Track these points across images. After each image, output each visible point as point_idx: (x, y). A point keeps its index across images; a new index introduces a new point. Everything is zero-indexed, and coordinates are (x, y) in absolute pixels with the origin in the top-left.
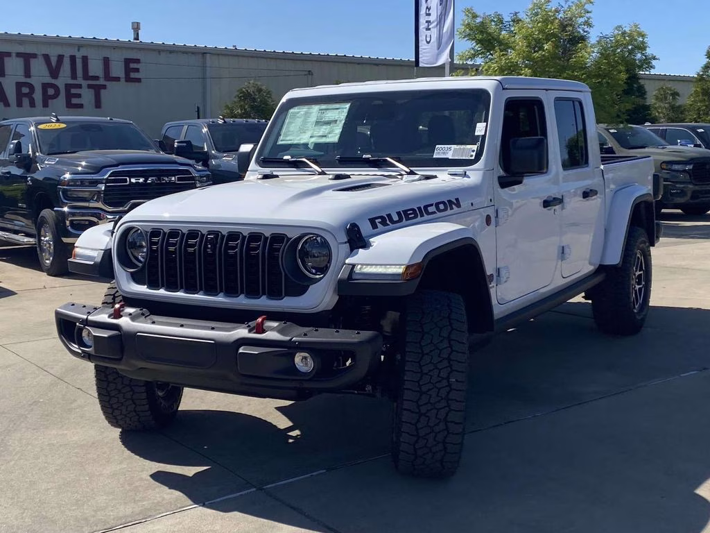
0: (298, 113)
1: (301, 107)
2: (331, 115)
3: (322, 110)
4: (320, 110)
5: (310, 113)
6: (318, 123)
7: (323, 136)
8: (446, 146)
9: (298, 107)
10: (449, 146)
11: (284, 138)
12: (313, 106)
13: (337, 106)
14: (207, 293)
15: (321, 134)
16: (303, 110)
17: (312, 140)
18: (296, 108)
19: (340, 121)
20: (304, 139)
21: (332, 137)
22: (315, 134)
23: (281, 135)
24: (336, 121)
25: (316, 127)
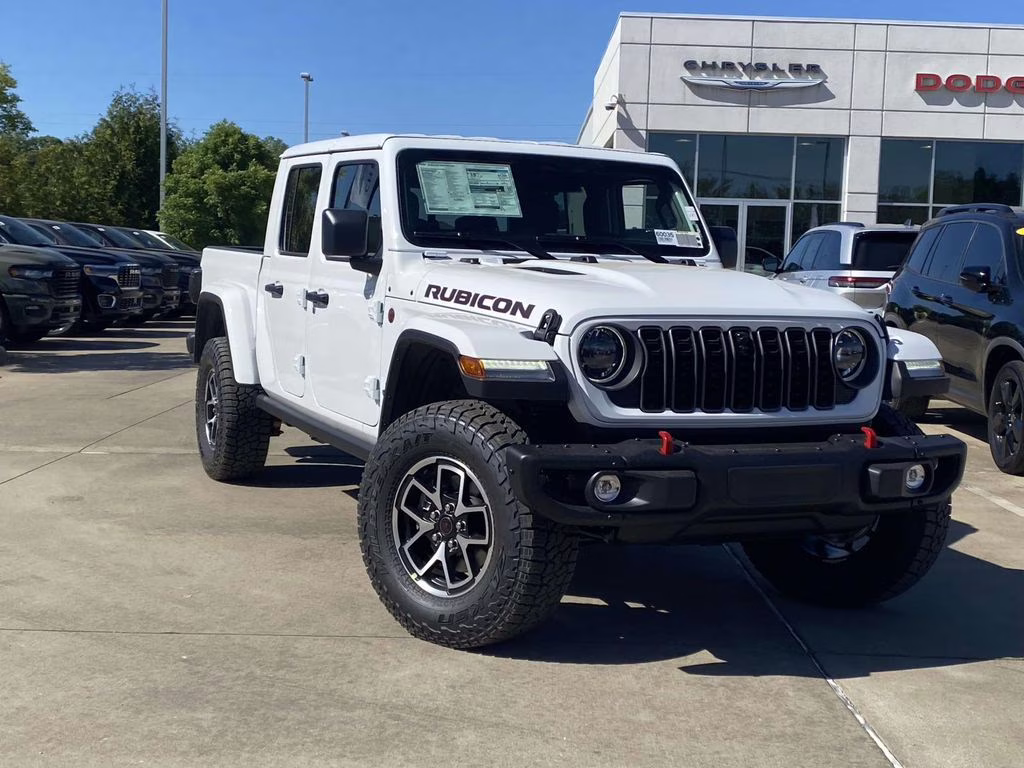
0: (433, 171)
2: (488, 179)
3: (470, 170)
4: (467, 170)
5: (454, 173)
6: (474, 189)
7: (495, 208)
8: (666, 231)
10: (669, 231)
11: (432, 206)
12: (453, 164)
13: (492, 167)
15: (489, 203)
16: (440, 167)
17: (482, 212)
18: (426, 163)
19: (509, 189)
20: (468, 210)
21: (510, 209)
22: (480, 203)
23: (425, 201)
24: (502, 188)
25: (476, 194)
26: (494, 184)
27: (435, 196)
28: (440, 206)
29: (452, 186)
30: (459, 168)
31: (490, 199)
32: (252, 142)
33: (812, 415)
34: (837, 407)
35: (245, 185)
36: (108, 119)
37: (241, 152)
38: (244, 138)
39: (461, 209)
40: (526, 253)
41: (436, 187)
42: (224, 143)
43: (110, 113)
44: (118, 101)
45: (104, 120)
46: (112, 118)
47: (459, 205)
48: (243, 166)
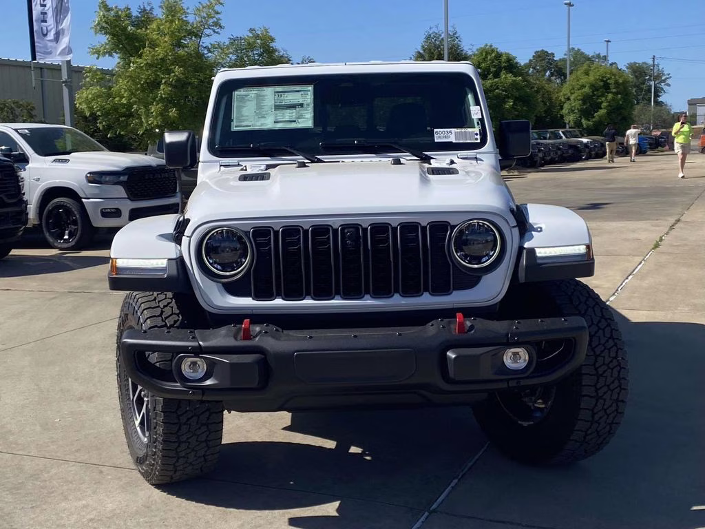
0: (246, 95)
1: (249, 89)
2: (291, 98)
3: (278, 92)
4: (275, 92)
5: (264, 96)
6: (278, 107)
7: (291, 121)
8: (445, 130)
9: (246, 89)
10: (449, 130)
11: (238, 124)
12: (265, 88)
13: (297, 88)
14: (346, 296)
15: (287, 118)
16: (253, 92)
17: (279, 126)
18: (242, 90)
19: (308, 105)
20: (267, 125)
21: (303, 122)
22: (280, 118)
23: (233, 121)
24: (302, 105)
25: (278, 112)
26: (295, 102)
27: (242, 116)
28: (244, 124)
29: (259, 106)
30: (269, 92)
31: (288, 114)
32: (504, 58)
33: (427, 301)
34: (455, 293)
35: (498, 89)
36: (421, 52)
37: (495, 66)
38: (499, 56)
39: (262, 125)
40: (301, 157)
41: (245, 109)
42: (484, 60)
43: (423, 47)
44: (428, 38)
45: (419, 53)
46: (424, 50)
47: (263, 121)
48: (497, 75)
